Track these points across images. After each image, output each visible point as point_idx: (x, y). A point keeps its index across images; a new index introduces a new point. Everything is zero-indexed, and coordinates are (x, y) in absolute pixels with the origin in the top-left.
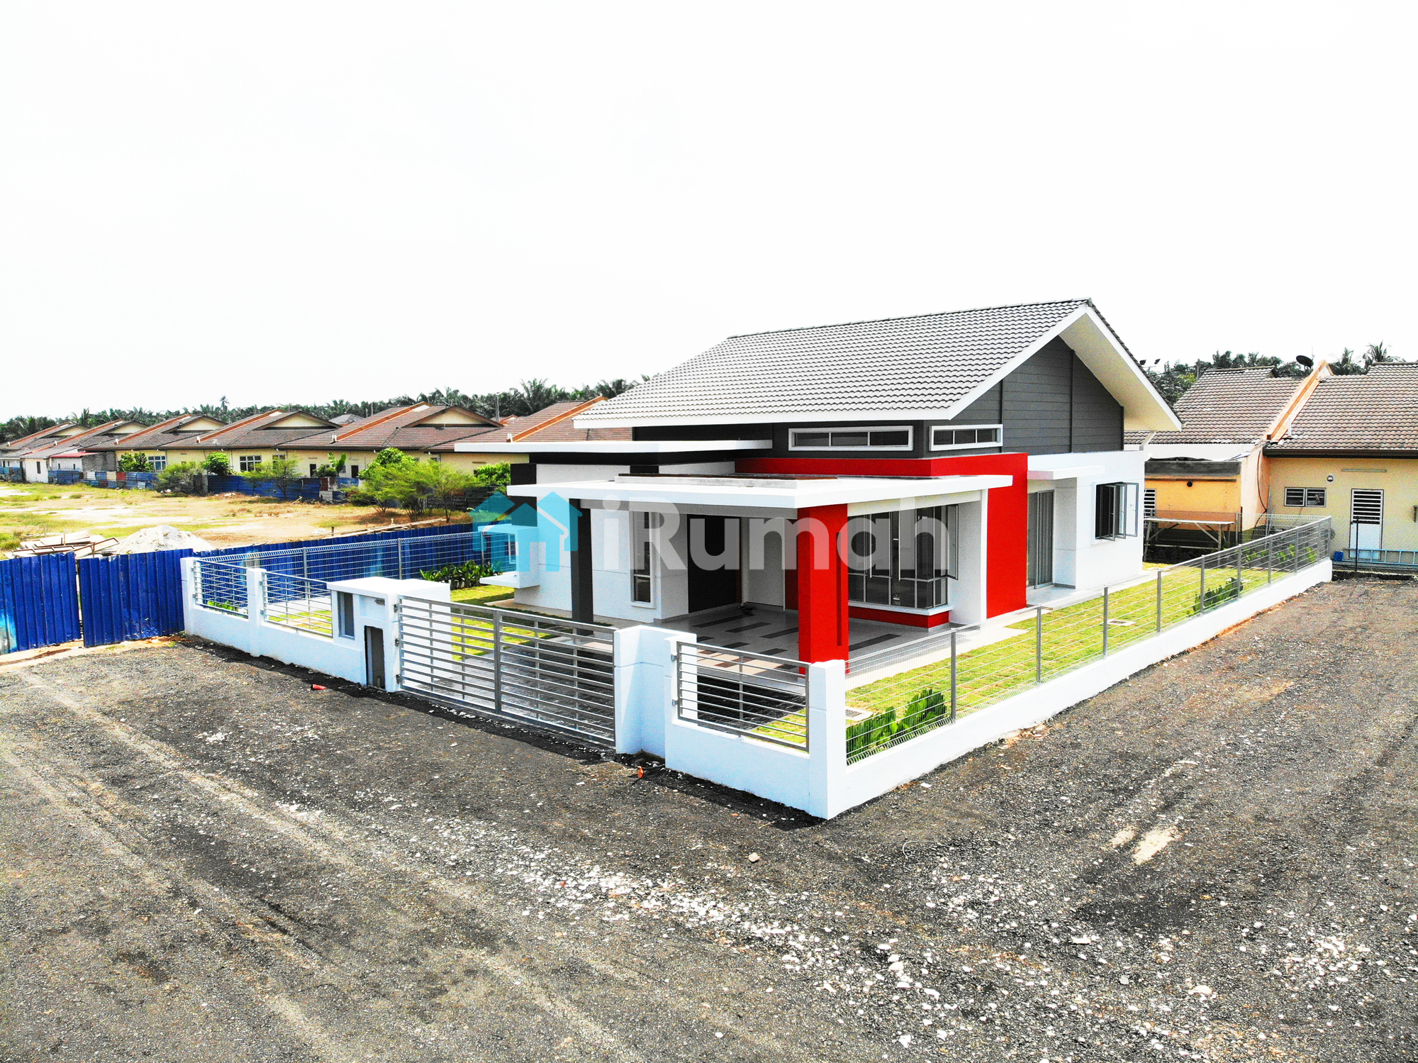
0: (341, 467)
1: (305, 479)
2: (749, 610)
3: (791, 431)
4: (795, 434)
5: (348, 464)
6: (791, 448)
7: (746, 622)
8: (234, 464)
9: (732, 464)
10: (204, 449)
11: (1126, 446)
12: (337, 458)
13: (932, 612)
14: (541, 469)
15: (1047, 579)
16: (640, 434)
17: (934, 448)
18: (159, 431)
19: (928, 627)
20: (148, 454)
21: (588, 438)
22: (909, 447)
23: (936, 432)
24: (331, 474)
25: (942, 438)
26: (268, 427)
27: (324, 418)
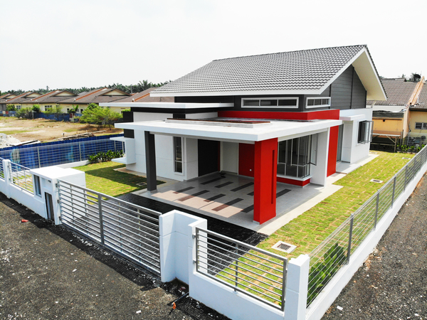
0: (77, 109)
1: (65, 114)
2: (223, 175)
3: (242, 99)
4: (244, 101)
5: (79, 108)
6: (242, 107)
7: (222, 182)
8: (42, 109)
9: (217, 113)
10: (33, 103)
11: (367, 106)
12: (75, 107)
13: (305, 179)
14: (136, 114)
15: (340, 160)
16: (178, 99)
17: (307, 107)
18: (20, 97)
19: (302, 186)
20: (15, 105)
21: (160, 101)
22: (297, 107)
23: (309, 100)
24: (74, 112)
25: (311, 103)
26: (54, 96)
27: (73, 93)
